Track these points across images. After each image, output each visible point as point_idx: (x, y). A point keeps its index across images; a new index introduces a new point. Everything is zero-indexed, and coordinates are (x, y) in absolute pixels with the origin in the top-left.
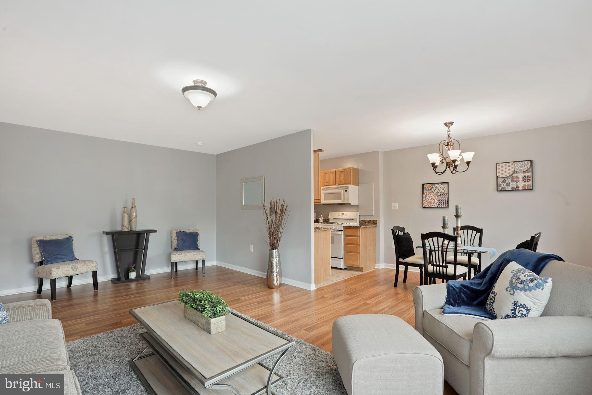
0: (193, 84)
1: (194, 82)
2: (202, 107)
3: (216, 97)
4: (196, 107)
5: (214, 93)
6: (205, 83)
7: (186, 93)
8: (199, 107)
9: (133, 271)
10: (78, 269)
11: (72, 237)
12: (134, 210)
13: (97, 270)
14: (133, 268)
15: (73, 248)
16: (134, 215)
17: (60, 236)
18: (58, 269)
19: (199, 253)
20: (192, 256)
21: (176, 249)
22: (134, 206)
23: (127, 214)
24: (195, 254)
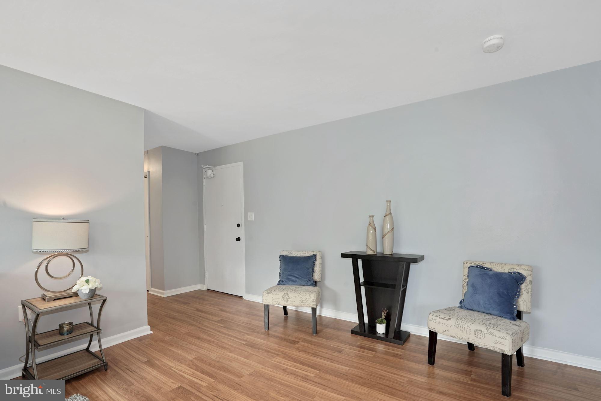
9: (381, 323)
10: (289, 300)
11: (315, 256)
12: (388, 218)
13: (315, 307)
14: (384, 317)
15: (313, 269)
16: (388, 227)
17: (307, 252)
18: (269, 293)
19: (492, 331)
20: (473, 333)
21: (461, 302)
22: (388, 213)
23: (373, 227)
24: (481, 331)
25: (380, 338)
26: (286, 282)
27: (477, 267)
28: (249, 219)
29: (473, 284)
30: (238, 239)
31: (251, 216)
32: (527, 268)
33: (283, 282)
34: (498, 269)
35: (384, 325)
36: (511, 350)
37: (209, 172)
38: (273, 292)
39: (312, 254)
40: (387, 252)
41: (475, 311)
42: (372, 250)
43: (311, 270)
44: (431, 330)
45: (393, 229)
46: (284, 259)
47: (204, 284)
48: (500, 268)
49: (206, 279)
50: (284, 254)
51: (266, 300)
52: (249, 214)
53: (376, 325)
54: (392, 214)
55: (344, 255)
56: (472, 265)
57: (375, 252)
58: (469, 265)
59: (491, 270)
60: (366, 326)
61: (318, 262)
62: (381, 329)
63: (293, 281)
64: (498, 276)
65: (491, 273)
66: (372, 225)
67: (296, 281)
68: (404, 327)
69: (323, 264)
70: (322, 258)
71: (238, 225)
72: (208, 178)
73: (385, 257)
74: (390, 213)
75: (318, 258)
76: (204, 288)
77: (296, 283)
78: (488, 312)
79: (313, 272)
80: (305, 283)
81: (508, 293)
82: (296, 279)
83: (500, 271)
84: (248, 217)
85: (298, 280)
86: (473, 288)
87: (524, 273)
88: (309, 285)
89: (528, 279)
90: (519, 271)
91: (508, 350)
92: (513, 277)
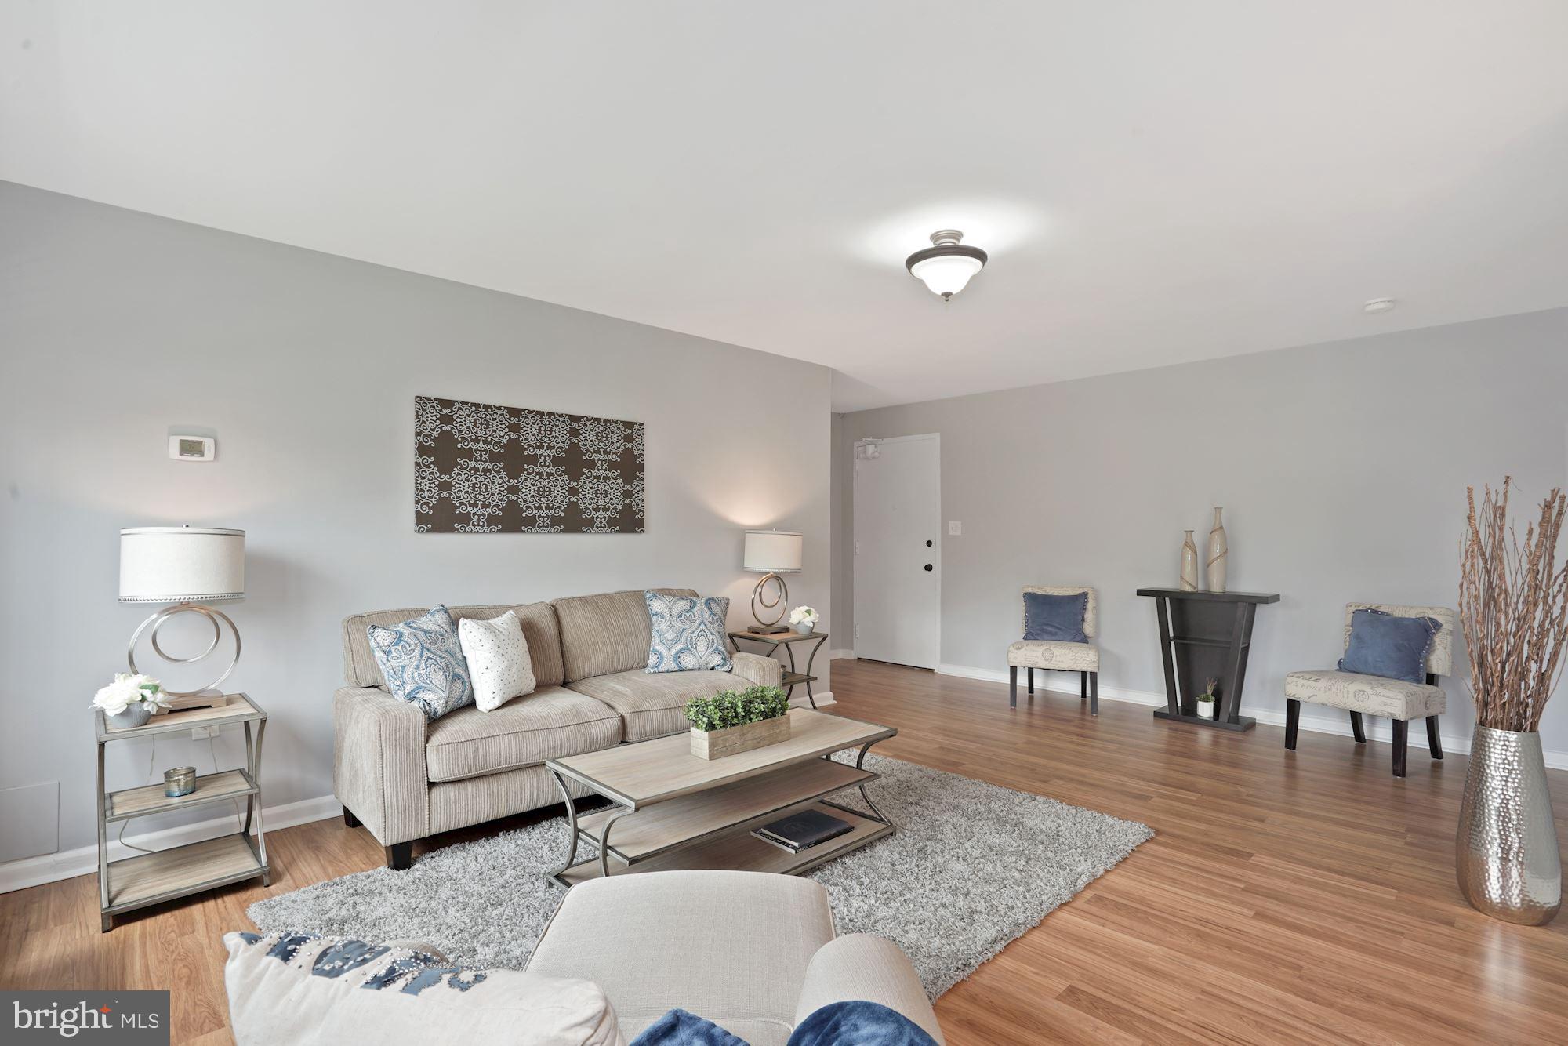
0: (930, 245)
1: (935, 237)
2: (954, 293)
3: (986, 264)
4: (938, 295)
5: (979, 255)
6: (958, 235)
7: (916, 268)
8: (947, 295)
9: (1206, 700)
10: (1054, 659)
11: (1085, 594)
12: (1217, 536)
13: (1096, 670)
14: (1210, 692)
15: (1083, 617)
16: (1217, 549)
17: (1069, 589)
18: (1019, 649)
19: (1379, 690)
20: (1351, 694)
21: (1339, 663)
22: (1217, 526)
23: (1191, 549)
24: (1364, 691)
25: (1204, 723)
26: (1038, 635)
27: (1367, 611)
28: (951, 533)
29: (1357, 634)
30: (929, 568)
31: (955, 528)
32: (1443, 611)
33: (1032, 635)
34: (1399, 613)
35: (1211, 704)
36: (1404, 713)
37: (871, 449)
38: (1025, 647)
39: (1080, 591)
40: (1216, 588)
41: (1361, 673)
42: (1190, 584)
43: (1080, 618)
44: (1291, 698)
45: (1225, 553)
46: (1032, 599)
47: (852, 649)
48: (1403, 613)
49: (855, 641)
50: (1030, 590)
51: (1015, 658)
52: (951, 524)
53: (1196, 703)
54: (1224, 528)
55: (1141, 593)
56: (1361, 608)
57: (1195, 588)
58: (1354, 609)
59: (1388, 615)
60: (1180, 709)
61: (1090, 606)
62: (1205, 709)
63: (1051, 634)
64: (1398, 624)
65: (1387, 618)
66: (1189, 545)
67: (1056, 634)
68: (1244, 712)
69: (1097, 608)
70: (1096, 598)
71: (929, 543)
72: (867, 459)
73: (1211, 594)
74: (1221, 528)
75: (1090, 597)
76: (852, 655)
77: (1057, 638)
78: (1380, 673)
79: (1083, 620)
80: (1072, 637)
81: (1409, 645)
82: (1057, 630)
83: (1400, 616)
84: (950, 529)
85: (1060, 633)
86: (1357, 639)
87: (1440, 619)
88: (1079, 642)
89: (1446, 627)
90: (1431, 616)
91: (1400, 713)
92: (1420, 624)
